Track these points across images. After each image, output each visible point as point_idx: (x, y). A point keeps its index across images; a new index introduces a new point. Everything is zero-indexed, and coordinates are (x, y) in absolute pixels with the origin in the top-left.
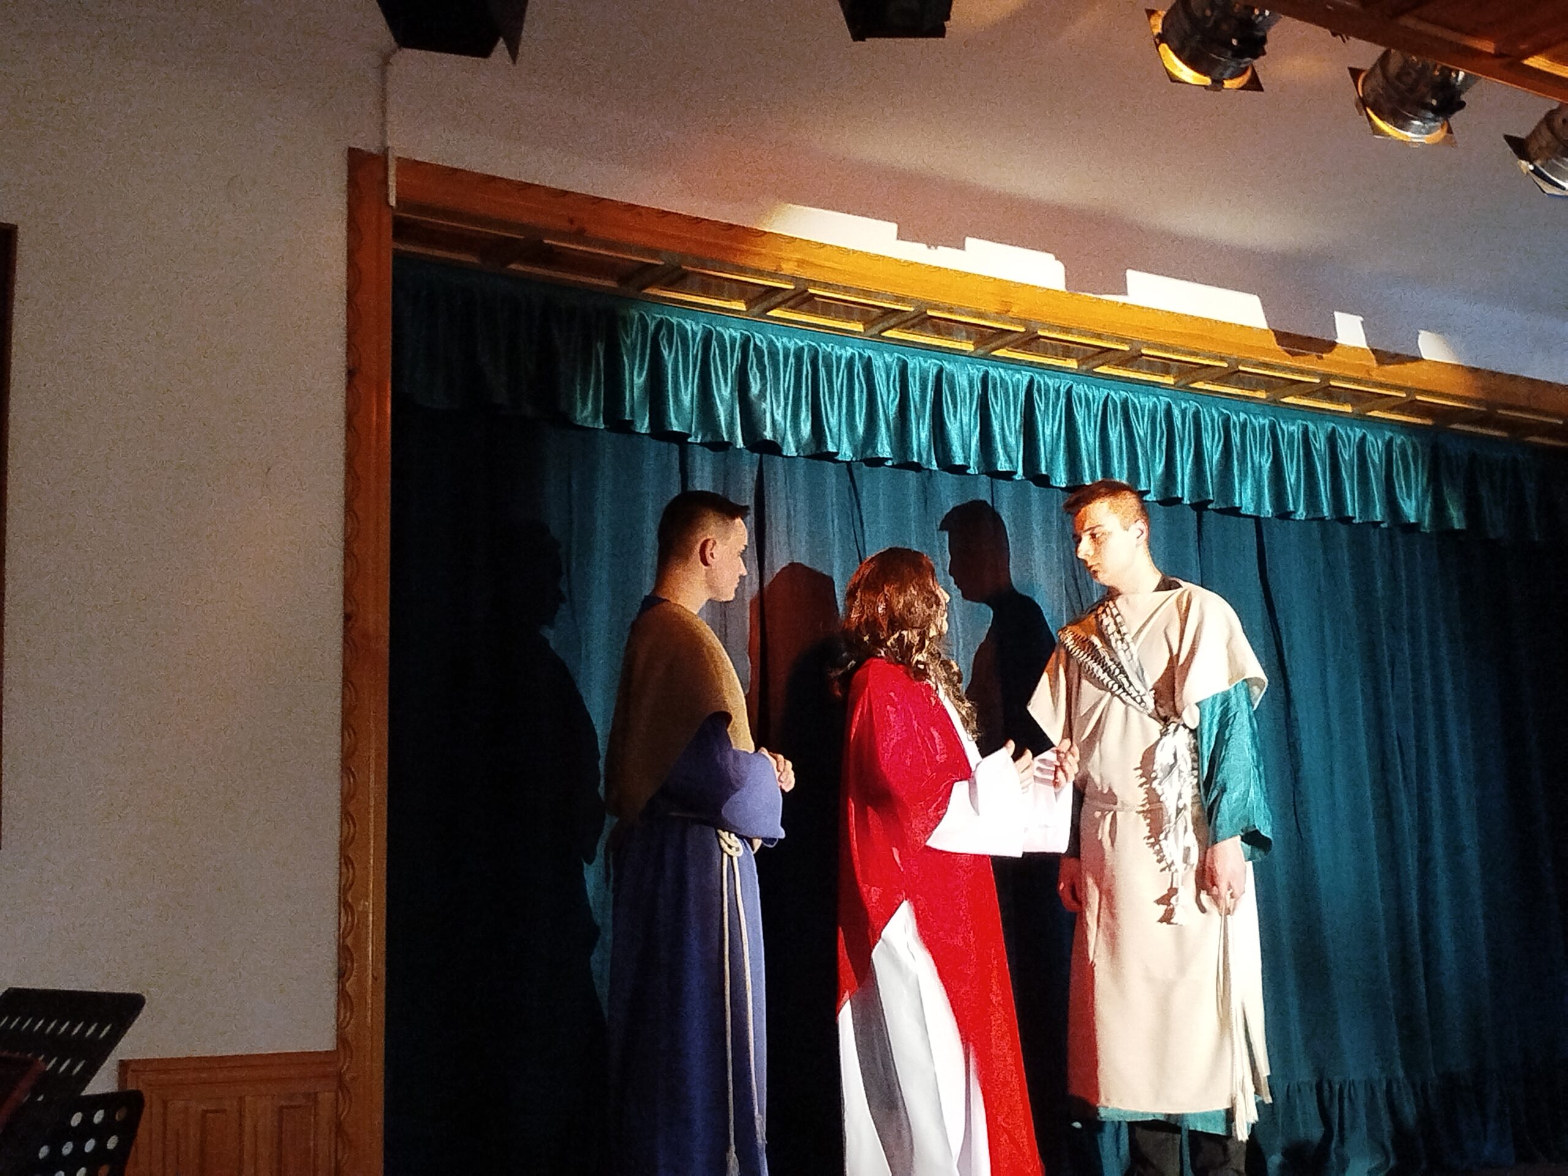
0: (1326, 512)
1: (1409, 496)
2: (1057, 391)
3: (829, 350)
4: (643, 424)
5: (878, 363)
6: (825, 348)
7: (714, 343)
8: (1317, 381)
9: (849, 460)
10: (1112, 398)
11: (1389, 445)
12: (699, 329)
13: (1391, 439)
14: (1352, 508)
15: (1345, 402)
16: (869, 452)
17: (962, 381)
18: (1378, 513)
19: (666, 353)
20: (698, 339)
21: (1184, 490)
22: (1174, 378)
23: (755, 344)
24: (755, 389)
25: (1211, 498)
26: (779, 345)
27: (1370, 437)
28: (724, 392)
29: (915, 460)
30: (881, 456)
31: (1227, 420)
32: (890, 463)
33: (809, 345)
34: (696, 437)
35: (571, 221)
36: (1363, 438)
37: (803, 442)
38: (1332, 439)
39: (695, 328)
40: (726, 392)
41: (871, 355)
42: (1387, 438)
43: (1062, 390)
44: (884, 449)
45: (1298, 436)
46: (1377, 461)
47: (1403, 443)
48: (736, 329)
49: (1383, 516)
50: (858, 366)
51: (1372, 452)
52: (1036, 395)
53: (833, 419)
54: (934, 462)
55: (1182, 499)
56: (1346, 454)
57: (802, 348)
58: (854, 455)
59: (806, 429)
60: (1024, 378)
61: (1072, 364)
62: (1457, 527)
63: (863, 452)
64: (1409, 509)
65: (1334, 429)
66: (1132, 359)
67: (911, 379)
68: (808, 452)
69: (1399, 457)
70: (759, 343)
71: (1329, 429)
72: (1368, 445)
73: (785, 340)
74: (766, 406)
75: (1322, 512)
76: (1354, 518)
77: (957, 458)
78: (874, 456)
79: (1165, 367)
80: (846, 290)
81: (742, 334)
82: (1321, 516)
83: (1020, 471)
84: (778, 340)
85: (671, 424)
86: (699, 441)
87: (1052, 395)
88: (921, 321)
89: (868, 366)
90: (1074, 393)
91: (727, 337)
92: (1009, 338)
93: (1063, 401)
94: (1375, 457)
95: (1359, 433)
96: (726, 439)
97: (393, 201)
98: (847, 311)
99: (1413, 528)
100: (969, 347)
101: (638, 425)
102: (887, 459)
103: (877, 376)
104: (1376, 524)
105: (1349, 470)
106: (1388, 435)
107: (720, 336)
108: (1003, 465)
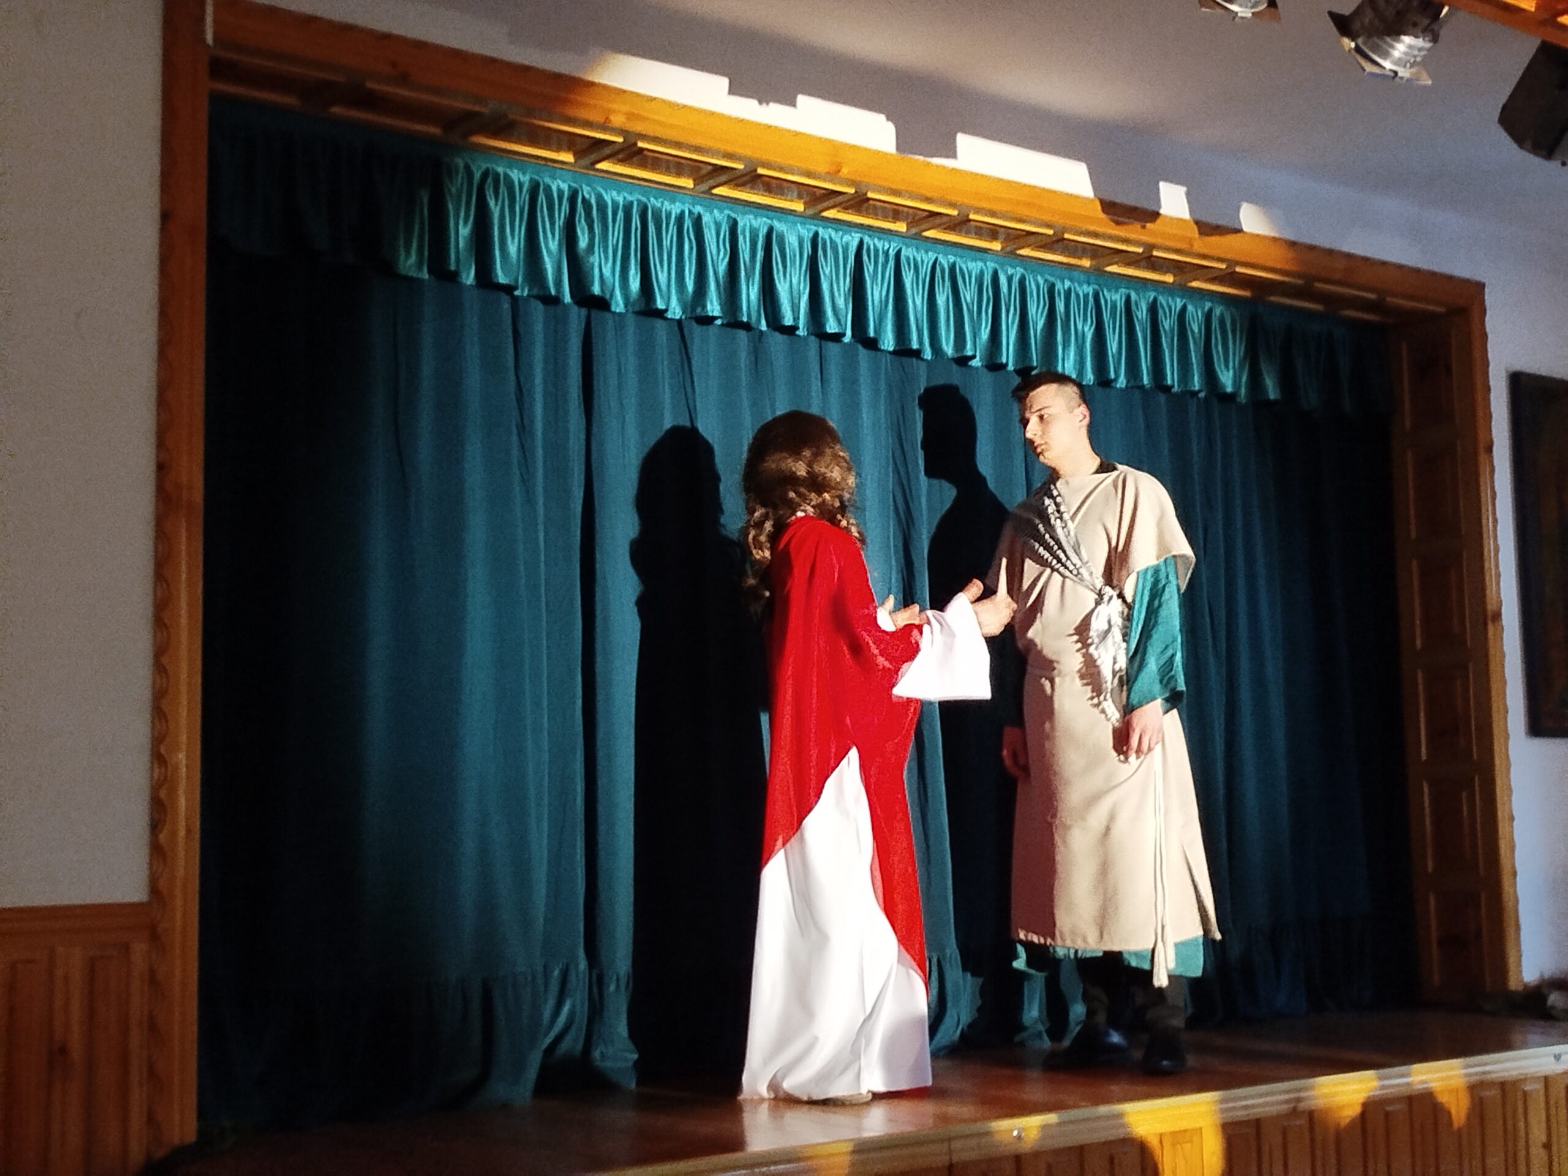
0: (1146, 380)
1: (1227, 367)
2: (886, 254)
3: (659, 205)
4: (468, 275)
5: (706, 219)
6: (654, 202)
7: (542, 197)
8: (1140, 250)
9: (678, 317)
10: (940, 262)
11: (1208, 316)
12: (526, 179)
13: (1210, 310)
14: (1171, 377)
15: (1165, 273)
16: (699, 310)
17: (792, 240)
18: (1196, 383)
19: (492, 203)
20: (525, 189)
21: (1008, 355)
22: (1002, 243)
23: (583, 197)
24: (583, 243)
25: (1035, 364)
26: (608, 199)
27: (1190, 308)
28: (551, 245)
29: (745, 319)
30: (711, 314)
31: (1051, 289)
32: (719, 322)
33: (639, 201)
34: (523, 290)
35: (394, 65)
36: (1184, 309)
37: (632, 300)
38: (1153, 309)
39: (522, 178)
40: (554, 245)
41: (702, 213)
42: (1206, 309)
43: (892, 253)
44: (714, 307)
45: (1121, 306)
46: (1196, 330)
47: (1222, 315)
48: (564, 182)
49: (1201, 385)
50: (688, 223)
51: (1192, 323)
52: (865, 257)
53: (662, 276)
54: (763, 322)
55: (1007, 365)
56: (1167, 324)
57: (632, 203)
58: (683, 313)
59: (635, 284)
60: (853, 240)
61: (901, 227)
62: (1272, 396)
63: (693, 310)
64: (1227, 379)
65: (1155, 300)
66: (960, 224)
67: (741, 238)
68: (637, 309)
69: (1217, 326)
70: (587, 196)
71: (1152, 298)
72: (1188, 315)
73: (614, 193)
74: (595, 259)
75: (1142, 379)
76: (1173, 386)
77: (786, 319)
78: (703, 314)
79: (993, 232)
80: (678, 145)
81: (570, 186)
82: (1140, 384)
83: (849, 333)
84: (607, 193)
85: (496, 275)
86: (525, 294)
87: (881, 259)
88: (751, 179)
89: (698, 222)
90: (903, 258)
91: (554, 188)
92: (840, 199)
93: (891, 263)
94: (1195, 326)
95: (1179, 303)
96: (553, 292)
97: (209, 38)
98: (678, 167)
99: (1232, 397)
100: (799, 207)
101: (464, 276)
102: (716, 318)
103: (706, 231)
104: (1194, 394)
105: (1169, 340)
106: (1208, 305)
107: (548, 190)
108: (831, 327)
